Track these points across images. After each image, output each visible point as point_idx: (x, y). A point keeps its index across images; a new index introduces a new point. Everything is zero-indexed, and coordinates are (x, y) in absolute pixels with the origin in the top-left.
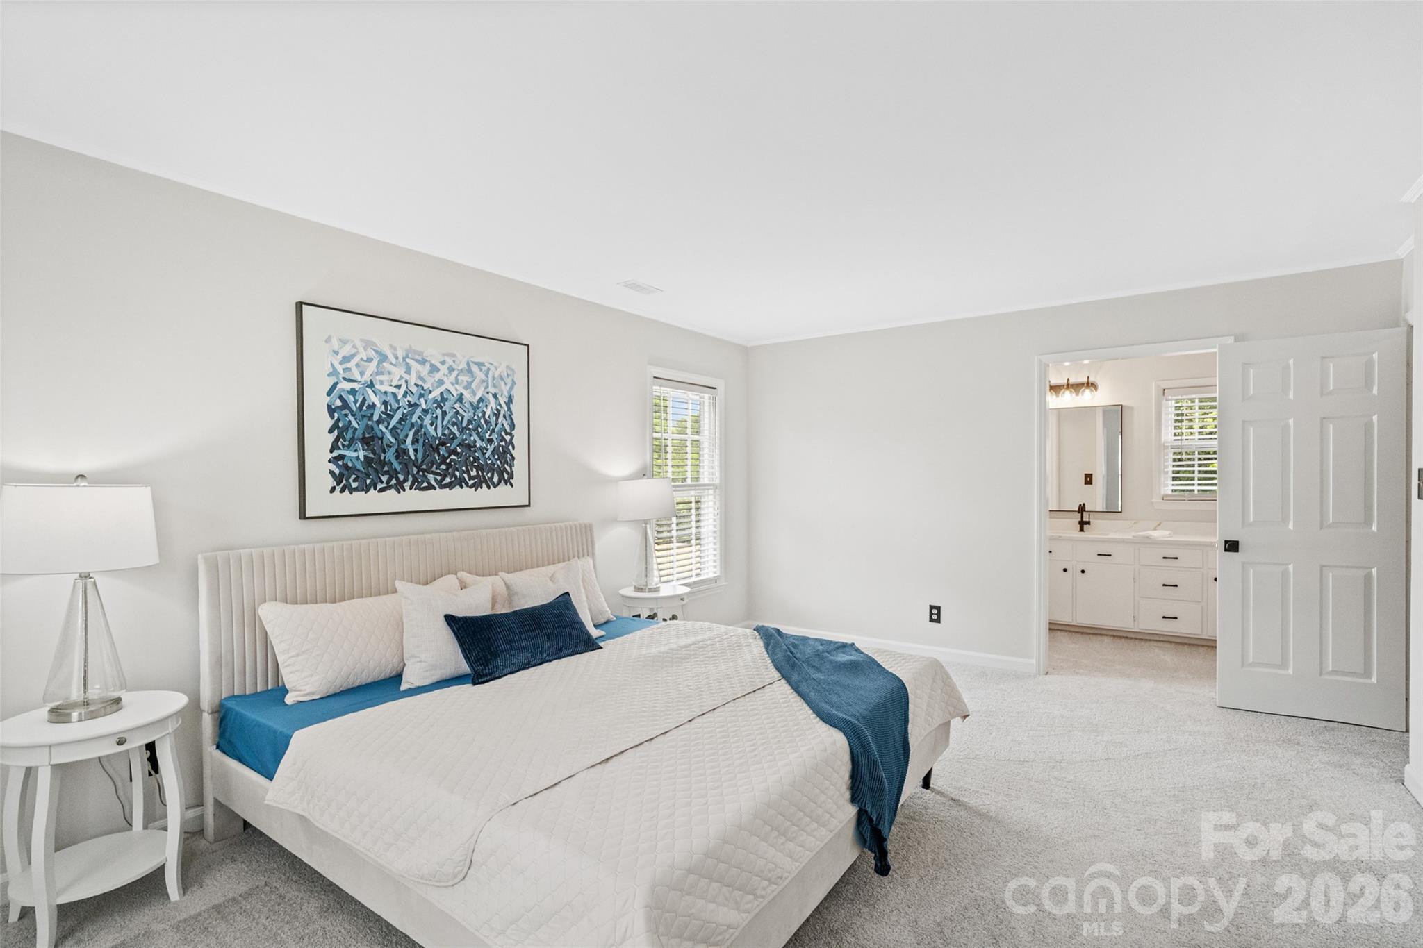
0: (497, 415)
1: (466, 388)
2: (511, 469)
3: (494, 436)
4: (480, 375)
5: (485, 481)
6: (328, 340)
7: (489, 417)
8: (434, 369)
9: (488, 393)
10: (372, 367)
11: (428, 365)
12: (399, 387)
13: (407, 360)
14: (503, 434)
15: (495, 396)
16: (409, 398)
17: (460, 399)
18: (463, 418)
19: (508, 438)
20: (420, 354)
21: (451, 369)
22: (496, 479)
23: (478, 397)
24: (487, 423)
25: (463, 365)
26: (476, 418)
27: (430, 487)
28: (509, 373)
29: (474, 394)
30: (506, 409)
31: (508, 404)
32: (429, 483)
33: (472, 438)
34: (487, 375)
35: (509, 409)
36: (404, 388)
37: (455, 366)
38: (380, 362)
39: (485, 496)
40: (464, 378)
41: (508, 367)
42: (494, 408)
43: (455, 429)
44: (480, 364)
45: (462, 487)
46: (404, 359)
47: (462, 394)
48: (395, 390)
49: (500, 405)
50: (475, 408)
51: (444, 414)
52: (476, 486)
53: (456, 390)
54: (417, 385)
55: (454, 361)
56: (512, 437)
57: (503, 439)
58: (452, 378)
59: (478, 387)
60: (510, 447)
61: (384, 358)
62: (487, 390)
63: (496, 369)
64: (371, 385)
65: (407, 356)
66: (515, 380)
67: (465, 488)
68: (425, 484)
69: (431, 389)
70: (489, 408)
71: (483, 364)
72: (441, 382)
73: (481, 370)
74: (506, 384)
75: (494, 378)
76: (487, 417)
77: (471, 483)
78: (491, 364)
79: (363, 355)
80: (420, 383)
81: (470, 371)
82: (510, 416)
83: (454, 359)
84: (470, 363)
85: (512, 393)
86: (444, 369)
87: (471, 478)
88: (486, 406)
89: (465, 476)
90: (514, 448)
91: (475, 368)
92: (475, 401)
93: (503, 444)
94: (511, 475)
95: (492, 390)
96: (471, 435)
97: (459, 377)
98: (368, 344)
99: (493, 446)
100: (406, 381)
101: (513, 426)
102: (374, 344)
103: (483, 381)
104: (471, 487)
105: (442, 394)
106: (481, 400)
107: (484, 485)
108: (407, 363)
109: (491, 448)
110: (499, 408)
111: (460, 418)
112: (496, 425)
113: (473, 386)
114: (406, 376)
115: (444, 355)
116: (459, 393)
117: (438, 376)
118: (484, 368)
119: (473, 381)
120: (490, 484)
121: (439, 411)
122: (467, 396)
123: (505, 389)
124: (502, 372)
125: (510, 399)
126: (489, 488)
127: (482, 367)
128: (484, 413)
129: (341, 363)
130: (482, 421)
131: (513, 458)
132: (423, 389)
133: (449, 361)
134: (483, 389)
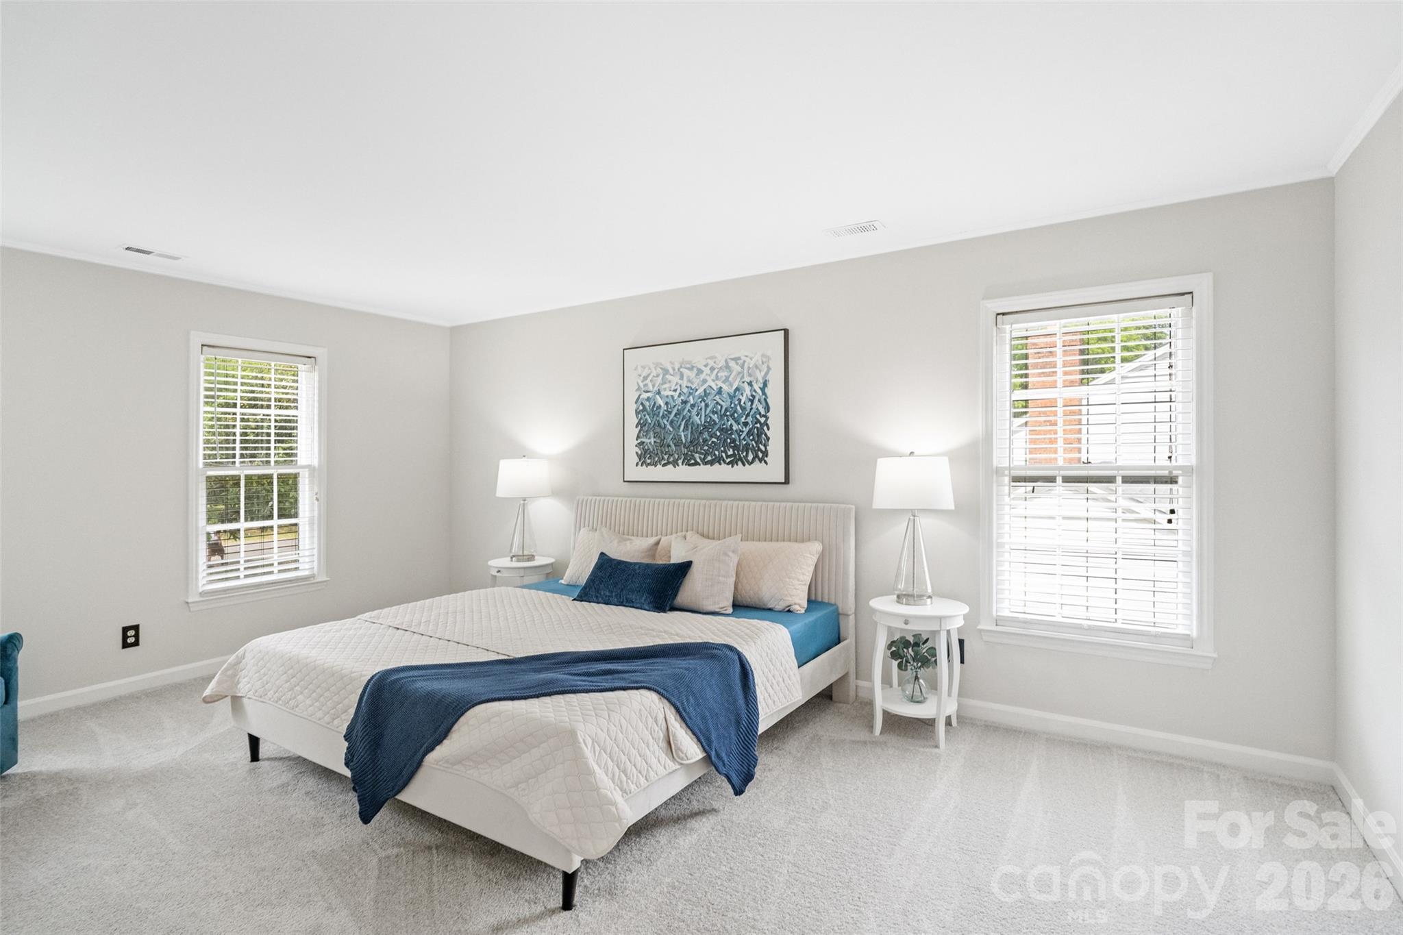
0: (752, 401)
1: (724, 382)
2: (766, 448)
3: (750, 419)
4: (736, 368)
5: (740, 459)
6: (636, 369)
7: (744, 403)
8: (700, 372)
9: (743, 382)
10: (659, 380)
11: (695, 370)
12: (675, 390)
13: (681, 370)
14: (758, 416)
15: (750, 384)
16: (682, 398)
17: (720, 392)
18: (721, 407)
19: (762, 420)
20: (689, 363)
21: (712, 369)
22: (750, 457)
23: (734, 387)
24: (743, 409)
25: (722, 363)
26: (733, 406)
27: (696, 464)
28: (764, 360)
29: (731, 385)
30: (761, 394)
31: (763, 389)
32: (695, 460)
33: (729, 423)
34: (742, 367)
35: (764, 393)
36: (678, 391)
37: (715, 366)
38: (664, 375)
39: (740, 472)
40: (723, 374)
41: (763, 356)
42: (749, 394)
43: (715, 417)
44: (736, 359)
45: (720, 464)
46: (679, 369)
47: (721, 388)
48: (673, 393)
49: (755, 391)
50: (732, 397)
51: (707, 406)
52: (732, 463)
53: (717, 385)
54: (687, 387)
55: (715, 362)
56: (767, 418)
57: (758, 421)
58: (713, 376)
59: (735, 380)
60: (765, 428)
61: (666, 372)
62: (743, 380)
63: (751, 359)
64: (659, 393)
65: (681, 367)
66: (771, 366)
67: (724, 465)
68: (693, 461)
69: (697, 388)
70: (745, 395)
71: (739, 358)
72: (705, 381)
73: (737, 364)
74: (760, 371)
75: (749, 368)
76: (742, 403)
77: (728, 460)
78: (747, 356)
79: (654, 373)
80: (689, 385)
81: (727, 367)
82: (765, 400)
83: (714, 360)
84: (729, 360)
85: (767, 379)
86: (707, 370)
87: (728, 456)
88: (742, 394)
89: (724, 455)
90: (768, 429)
91: (732, 364)
92: (732, 391)
93: (758, 425)
94: (766, 454)
95: (748, 379)
96: (728, 421)
97: (719, 374)
98: (657, 365)
99: (748, 428)
100: (680, 386)
101: (767, 408)
102: (661, 364)
103: (739, 373)
104: (728, 464)
105: (705, 390)
106: (737, 389)
107: (740, 463)
108: (681, 372)
109: (746, 430)
110: (754, 393)
111: (719, 407)
112: (751, 409)
113: (730, 379)
114: (680, 382)
115: (706, 359)
116: (719, 387)
117: (702, 376)
118: (740, 362)
119: (729, 376)
120: (745, 461)
121: (703, 404)
122: (725, 388)
123: (760, 376)
124: (758, 361)
125: (765, 384)
126: (744, 465)
127: (738, 361)
128: (740, 400)
129: (643, 382)
130: (738, 408)
131: (768, 439)
132: (691, 389)
133: (711, 363)
134: (738, 380)
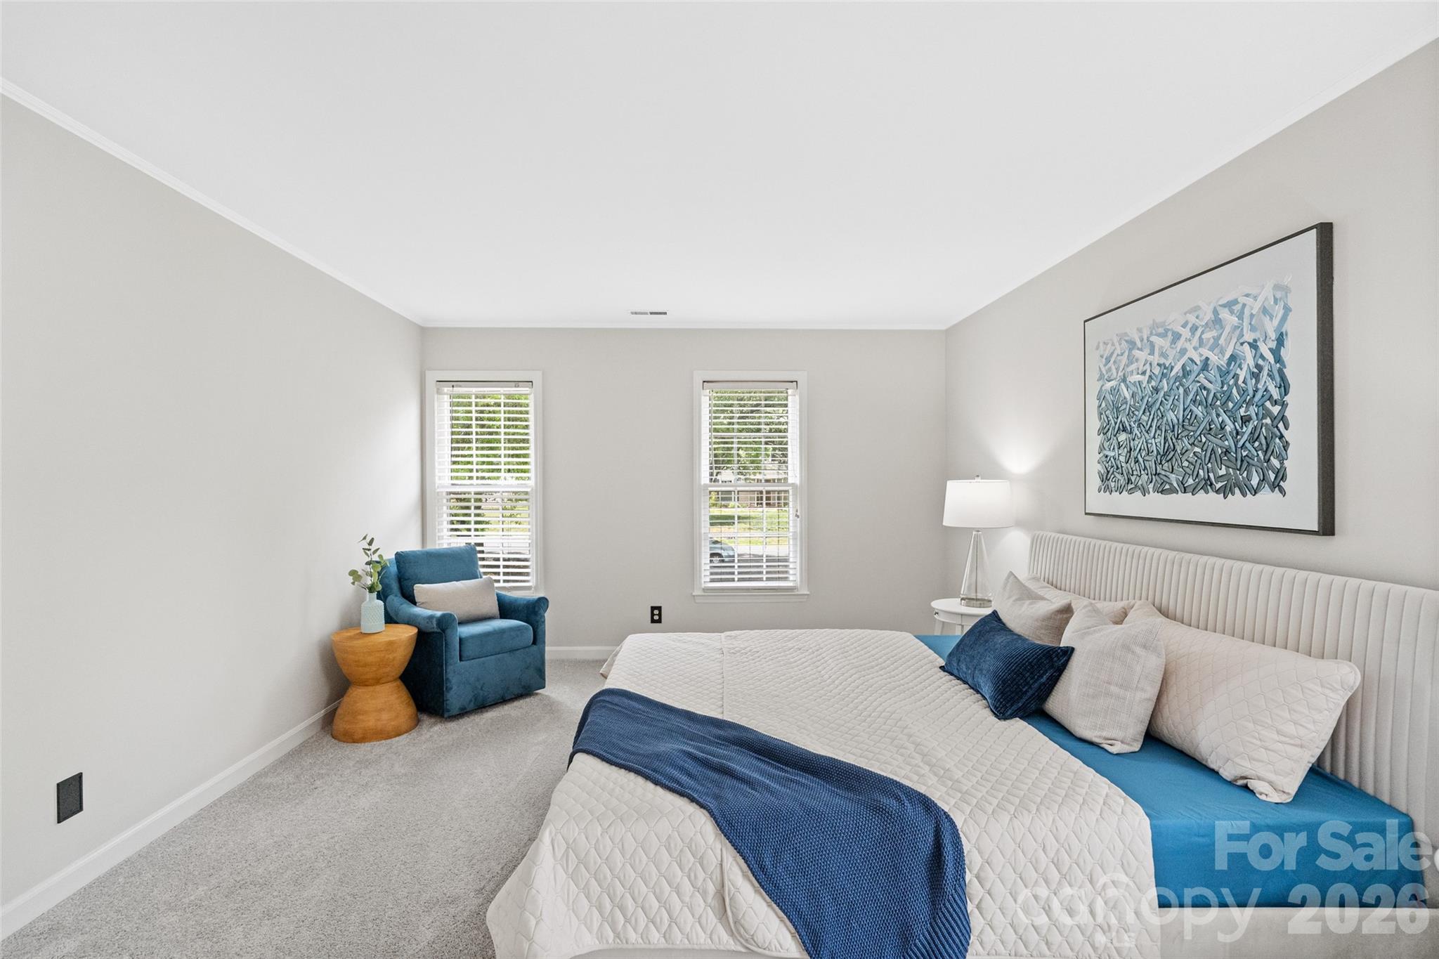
0: (1256, 376)
1: (1211, 349)
2: (1282, 463)
3: (1252, 411)
4: (1230, 319)
5: (1237, 485)
6: (1098, 348)
7: (1244, 382)
8: (1177, 337)
9: (1242, 344)
10: (1124, 360)
11: (1170, 334)
12: (1144, 373)
13: (1151, 339)
14: (1268, 404)
15: (1253, 345)
16: (1153, 383)
17: (1206, 365)
18: (1208, 394)
19: (1276, 410)
20: (1163, 324)
21: (1194, 329)
22: (1255, 481)
23: (1227, 356)
24: (1243, 392)
25: (1209, 316)
26: (1225, 388)
27: (1172, 491)
28: (1278, 295)
29: (1222, 352)
30: (1272, 361)
31: (1276, 352)
32: (1171, 484)
33: (1220, 419)
34: (1241, 317)
35: (1278, 359)
36: (1148, 373)
37: (1198, 323)
38: (1130, 350)
39: (1237, 508)
40: (1209, 335)
41: (1277, 287)
42: (1252, 364)
43: (1199, 411)
44: (1230, 305)
45: (1207, 492)
46: (1148, 338)
47: (1207, 359)
48: (1140, 377)
49: (1262, 357)
50: (1224, 374)
51: (1186, 392)
52: (1225, 491)
53: (1201, 355)
54: (1159, 365)
55: (1197, 317)
56: (1284, 405)
57: (1268, 413)
58: (1195, 341)
59: (1228, 341)
60: (1281, 425)
61: (1132, 344)
62: (1241, 341)
63: (1255, 298)
64: (1124, 380)
65: (1151, 334)
66: (1290, 305)
67: (1212, 494)
68: (1167, 487)
69: (1173, 364)
70: (1245, 367)
71: (1235, 302)
72: (1183, 351)
73: (1232, 312)
74: (1271, 319)
75: (1252, 316)
76: (1240, 382)
77: (1218, 485)
78: (1247, 295)
79: (1118, 351)
80: (1162, 361)
81: (1217, 321)
82: (1281, 372)
83: (1196, 314)
84: (1218, 308)
85: (1284, 330)
86: (1186, 333)
87: (1219, 478)
88: (1240, 366)
89: (1211, 475)
90: (1286, 428)
91: (1225, 314)
92: (1223, 362)
93: (1268, 421)
94: (1281, 475)
95: (1249, 337)
96: (1218, 415)
97: (1203, 336)
98: (1121, 337)
99: (1251, 426)
100: (1151, 364)
101: (1284, 387)
102: (1126, 334)
103: (1236, 328)
104: (1217, 492)
105: (1184, 367)
106: (1233, 358)
107: (1237, 491)
108: (1151, 342)
109: (1247, 430)
110: (1260, 362)
111: (1205, 393)
112: (1256, 391)
113: (1222, 341)
114: (1150, 358)
115: (1185, 314)
116: (1204, 358)
117: (1180, 344)
118: (1237, 308)
119: (1219, 337)
120: (1247, 489)
121: (1181, 390)
122: (1215, 359)
123: (1271, 328)
124: (1266, 299)
125: (1280, 340)
126: (1244, 495)
127: (1234, 308)
128: (1236, 376)
129: (1105, 365)
130: (1234, 391)
131: (1286, 446)
132: (1165, 368)
133: (1192, 319)
134: (1234, 340)
